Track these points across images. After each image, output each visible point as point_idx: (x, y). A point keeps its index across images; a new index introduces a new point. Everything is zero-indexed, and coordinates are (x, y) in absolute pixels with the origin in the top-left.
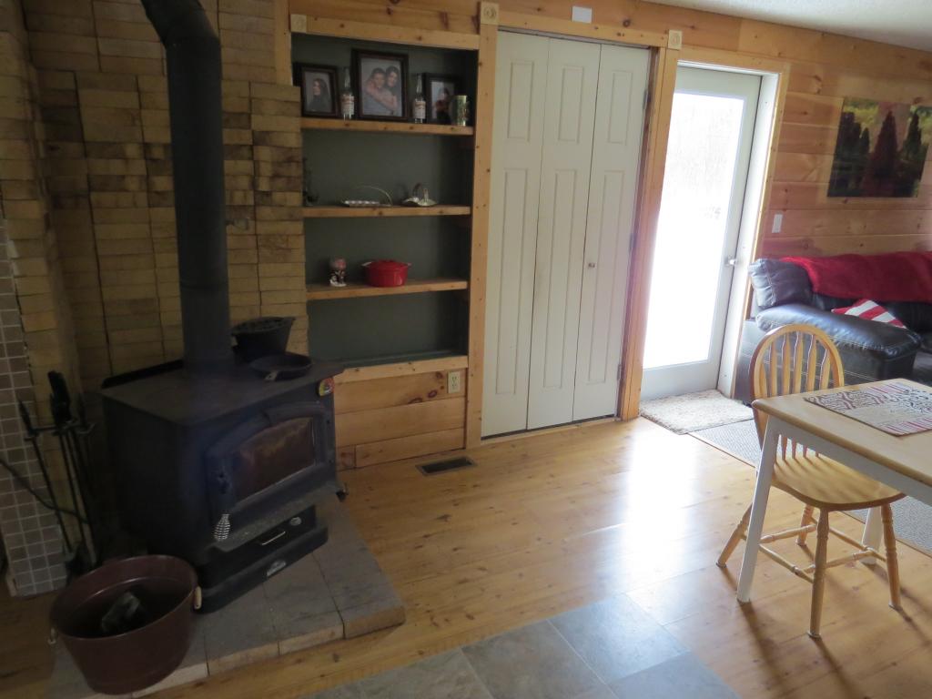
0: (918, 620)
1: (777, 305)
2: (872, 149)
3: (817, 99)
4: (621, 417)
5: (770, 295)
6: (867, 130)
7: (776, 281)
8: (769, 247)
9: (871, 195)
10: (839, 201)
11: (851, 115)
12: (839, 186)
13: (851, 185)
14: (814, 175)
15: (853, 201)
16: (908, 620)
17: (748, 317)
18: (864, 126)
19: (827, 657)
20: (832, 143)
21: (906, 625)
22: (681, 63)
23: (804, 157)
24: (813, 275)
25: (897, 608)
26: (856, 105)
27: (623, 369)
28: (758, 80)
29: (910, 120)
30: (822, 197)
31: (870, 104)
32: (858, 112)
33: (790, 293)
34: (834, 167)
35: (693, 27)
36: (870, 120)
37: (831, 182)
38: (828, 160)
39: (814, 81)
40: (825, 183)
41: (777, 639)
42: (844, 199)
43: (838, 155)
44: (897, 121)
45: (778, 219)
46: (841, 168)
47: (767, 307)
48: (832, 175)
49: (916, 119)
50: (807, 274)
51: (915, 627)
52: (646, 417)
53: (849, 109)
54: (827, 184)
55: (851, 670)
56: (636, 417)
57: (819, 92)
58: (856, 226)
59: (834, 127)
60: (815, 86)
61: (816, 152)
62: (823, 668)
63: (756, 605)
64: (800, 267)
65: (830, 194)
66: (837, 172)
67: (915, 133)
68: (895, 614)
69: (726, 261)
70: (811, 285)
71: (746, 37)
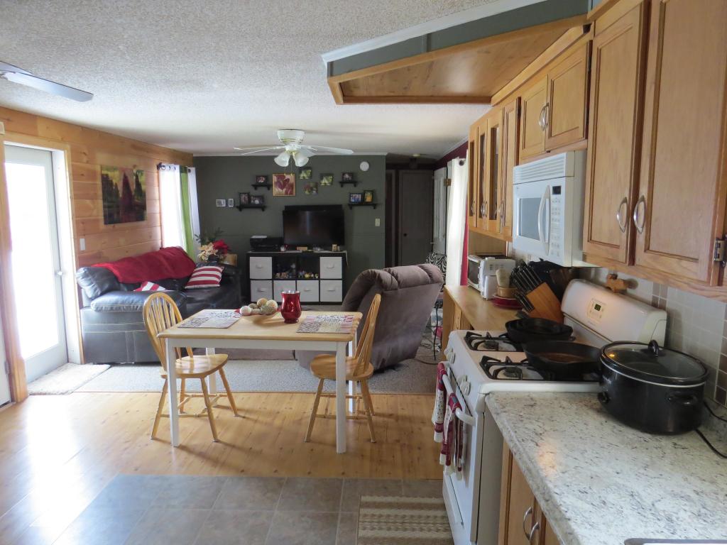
0: (247, 416)
1: (102, 294)
2: (121, 196)
3: (88, 166)
4: (15, 401)
5: (95, 290)
6: (116, 184)
7: (96, 280)
8: (83, 260)
9: (126, 222)
10: (110, 226)
11: (107, 175)
12: (110, 219)
13: (115, 216)
14: (95, 212)
15: (118, 226)
16: (244, 417)
17: (81, 307)
18: (114, 181)
19: (226, 444)
20: (100, 193)
21: (244, 420)
22: (6, 143)
23: (88, 202)
24: (116, 272)
25: (237, 415)
26: (108, 170)
27: (9, 364)
28: (50, 153)
29: (135, 177)
30: (102, 225)
31: (114, 169)
32: (110, 174)
33: (106, 286)
34: (104, 207)
35: (8, 120)
36: (116, 178)
37: (105, 216)
38: (100, 203)
39: (83, 155)
40: (101, 217)
41: (204, 450)
42: (113, 225)
43: (104, 200)
44: (129, 178)
45: (82, 241)
46: (109, 207)
47: (96, 297)
48: (104, 212)
49: (137, 176)
50: (111, 272)
51: (248, 418)
52: (34, 394)
53: (105, 172)
54: (103, 217)
55: (239, 443)
56: (26, 397)
57: (87, 162)
58: (122, 241)
59: (99, 182)
60: (85, 159)
61: (93, 198)
62: (228, 449)
63: (184, 444)
64: (107, 268)
65: (105, 223)
66: (107, 209)
67: (138, 185)
68: (239, 418)
69: (56, 274)
70: (116, 278)
71: (41, 128)
